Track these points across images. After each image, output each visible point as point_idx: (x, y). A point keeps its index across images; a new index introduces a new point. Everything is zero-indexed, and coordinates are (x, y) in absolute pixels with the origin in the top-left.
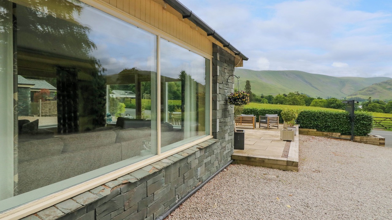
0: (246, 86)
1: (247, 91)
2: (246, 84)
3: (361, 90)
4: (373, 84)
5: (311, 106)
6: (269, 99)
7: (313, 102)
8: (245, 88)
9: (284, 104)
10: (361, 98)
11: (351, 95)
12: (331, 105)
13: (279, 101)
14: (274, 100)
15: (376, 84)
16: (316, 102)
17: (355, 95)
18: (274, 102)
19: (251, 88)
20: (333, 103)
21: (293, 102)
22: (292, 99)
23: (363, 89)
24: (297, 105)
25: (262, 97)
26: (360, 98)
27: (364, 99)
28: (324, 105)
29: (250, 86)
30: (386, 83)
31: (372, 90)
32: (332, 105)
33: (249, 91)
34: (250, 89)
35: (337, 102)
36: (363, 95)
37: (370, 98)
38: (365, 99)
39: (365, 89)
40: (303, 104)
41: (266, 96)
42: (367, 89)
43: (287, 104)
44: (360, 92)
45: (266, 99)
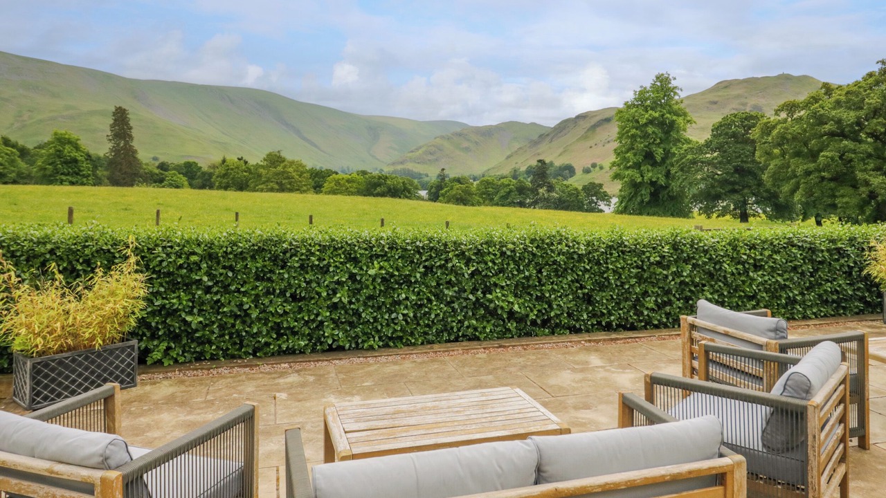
0: (112, 126)
1: (118, 145)
2: (115, 120)
3: (412, 152)
4: (435, 138)
5: (326, 193)
6: (187, 173)
7: (330, 183)
8: (109, 133)
9: (254, 190)
10: (414, 170)
11: (393, 164)
12: (375, 189)
13: (233, 178)
14: (218, 177)
15: (442, 137)
16: (338, 182)
17: (402, 163)
18: (217, 184)
19: (134, 133)
20: (379, 185)
21: (280, 184)
22: (277, 174)
23: (417, 150)
24: (291, 190)
25: (163, 167)
26: (412, 171)
27: (420, 174)
28: (358, 192)
29: (131, 128)
30: (460, 135)
31: (434, 153)
32: (378, 189)
33: (125, 145)
34: (131, 137)
35: (388, 182)
36: (418, 163)
37: (443, 170)
38: (422, 172)
39: (420, 148)
40: (308, 190)
41: (176, 162)
42: (423, 149)
43: (262, 190)
44: (410, 154)
45: (180, 173)
